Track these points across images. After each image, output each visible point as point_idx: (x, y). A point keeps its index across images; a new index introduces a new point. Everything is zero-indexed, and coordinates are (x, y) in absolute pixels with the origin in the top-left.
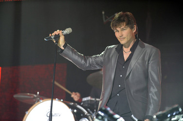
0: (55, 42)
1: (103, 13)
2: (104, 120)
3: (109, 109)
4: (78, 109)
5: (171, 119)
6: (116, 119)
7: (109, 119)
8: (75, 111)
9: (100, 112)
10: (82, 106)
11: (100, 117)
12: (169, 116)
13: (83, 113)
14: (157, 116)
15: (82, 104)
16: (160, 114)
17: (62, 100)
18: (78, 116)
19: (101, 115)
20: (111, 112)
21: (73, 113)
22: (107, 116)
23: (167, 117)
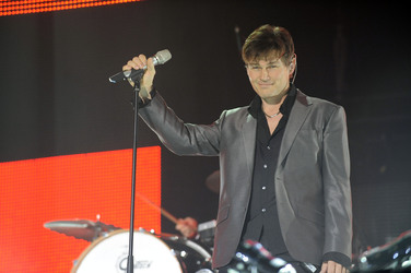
0: (132, 84)
1: (237, 30)
2: (250, 272)
3: (259, 246)
4: (189, 250)
5: (400, 264)
6: (278, 269)
7: (261, 269)
8: (183, 254)
9: (239, 255)
10: (198, 242)
11: (241, 266)
12: (396, 255)
13: (202, 258)
14: (368, 258)
15: (198, 237)
16: (375, 254)
17: (152, 231)
18: (190, 265)
19: (242, 262)
20: (265, 253)
21: (179, 258)
22: (256, 263)
23: (392, 260)
